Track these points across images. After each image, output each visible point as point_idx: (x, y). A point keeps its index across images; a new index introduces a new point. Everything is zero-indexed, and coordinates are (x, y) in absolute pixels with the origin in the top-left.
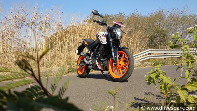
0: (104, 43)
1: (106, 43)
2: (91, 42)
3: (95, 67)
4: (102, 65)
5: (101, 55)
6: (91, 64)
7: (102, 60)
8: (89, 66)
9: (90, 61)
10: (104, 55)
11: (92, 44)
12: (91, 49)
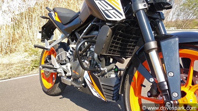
0: (114, 19)
3: (82, 86)
4: (102, 85)
5: (101, 58)
6: (70, 74)
7: (104, 70)
8: (65, 78)
9: (67, 67)
10: (110, 55)
11: (71, 20)
12: (68, 35)
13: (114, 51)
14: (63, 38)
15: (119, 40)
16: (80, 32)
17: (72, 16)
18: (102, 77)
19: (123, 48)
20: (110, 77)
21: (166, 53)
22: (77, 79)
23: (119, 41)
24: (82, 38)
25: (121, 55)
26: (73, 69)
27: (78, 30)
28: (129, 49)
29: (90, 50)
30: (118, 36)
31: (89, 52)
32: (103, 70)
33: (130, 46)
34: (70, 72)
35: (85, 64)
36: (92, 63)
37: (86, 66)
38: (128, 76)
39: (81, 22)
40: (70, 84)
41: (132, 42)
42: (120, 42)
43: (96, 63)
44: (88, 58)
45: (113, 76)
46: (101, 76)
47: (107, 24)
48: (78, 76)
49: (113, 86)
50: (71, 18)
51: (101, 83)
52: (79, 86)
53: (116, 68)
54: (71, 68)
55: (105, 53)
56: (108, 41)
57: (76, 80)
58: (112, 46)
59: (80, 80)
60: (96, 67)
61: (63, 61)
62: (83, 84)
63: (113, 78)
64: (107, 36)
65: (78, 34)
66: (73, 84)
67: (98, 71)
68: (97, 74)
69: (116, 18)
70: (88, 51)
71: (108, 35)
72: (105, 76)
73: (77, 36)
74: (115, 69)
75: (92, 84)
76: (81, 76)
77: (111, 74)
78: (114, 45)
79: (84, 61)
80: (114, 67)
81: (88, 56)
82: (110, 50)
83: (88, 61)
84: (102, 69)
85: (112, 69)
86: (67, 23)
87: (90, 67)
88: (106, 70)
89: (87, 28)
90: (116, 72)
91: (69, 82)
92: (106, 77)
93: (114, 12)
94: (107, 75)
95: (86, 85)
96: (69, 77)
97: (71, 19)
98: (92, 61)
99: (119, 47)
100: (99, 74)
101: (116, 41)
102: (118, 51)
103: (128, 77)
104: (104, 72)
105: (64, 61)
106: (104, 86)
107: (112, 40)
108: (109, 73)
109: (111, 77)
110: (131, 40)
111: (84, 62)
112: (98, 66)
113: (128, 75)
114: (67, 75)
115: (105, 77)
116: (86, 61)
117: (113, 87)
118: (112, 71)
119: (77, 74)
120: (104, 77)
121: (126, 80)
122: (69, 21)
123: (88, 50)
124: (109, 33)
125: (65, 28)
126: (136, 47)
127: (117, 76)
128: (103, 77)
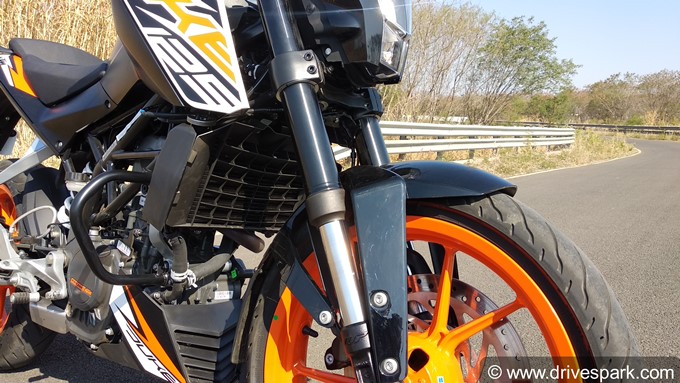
0: (210, 106)
1: (243, 103)
2: (61, 73)
3: (105, 339)
4: (176, 331)
5: (171, 238)
6: (63, 292)
7: (183, 281)
8: (43, 308)
9: (50, 265)
10: (207, 226)
11: (73, 91)
12: (61, 144)
13: (220, 212)
14: (42, 154)
15: (236, 174)
16: (107, 138)
17: (76, 75)
18: (179, 302)
19: (254, 201)
20: (209, 301)
21: (368, 231)
22: (87, 313)
23: (239, 178)
24: (110, 158)
25: (246, 225)
26: (72, 272)
27: (101, 130)
28: (276, 204)
29: (136, 206)
30: (233, 163)
31: (133, 213)
32: (180, 279)
33: (279, 193)
34: (61, 286)
35: (118, 257)
36: (143, 254)
37: (122, 264)
38: (262, 302)
39: (107, 102)
40: (62, 330)
41: (284, 181)
42: (242, 182)
43: (158, 253)
44: (128, 234)
45: (223, 295)
46: (175, 302)
47: (189, 119)
48: (88, 302)
49: (218, 332)
50: (71, 85)
51: (172, 327)
52: (93, 337)
53: (232, 269)
54: (65, 270)
55: (183, 220)
56: (196, 180)
57: (81, 314)
58: (209, 197)
59: (98, 314)
60: (155, 267)
61: (39, 242)
62: (109, 331)
63: (222, 304)
64: (189, 164)
65: (98, 145)
66: (75, 329)
67: (161, 281)
68: (157, 295)
69: (218, 103)
70: (130, 210)
71: (191, 160)
72: (192, 298)
73: (94, 149)
74: (228, 273)
75: (140, 330)
76: (99, 301)
77: (215, 289)
78: (221, 191)
79: (114, 246)
80: (228, 265)
81: (130, 225)
82: (205, 210)
83: (128, 245)
84: (176, 276)
85: (220, 272)
86: (56, 99)
87: (134, 268)
88: (190, 280)
89: (128, 126)
90: (235, 283)
91: (59, 321)
92: (197, 302)
93: (211, 84)
94: (198, 295)
95: (118, 335)
96: (60, 303)
97: (72, 88)
98: (142, 244)
99: (239, 200)
100: (167, 293)
101: (226, 178)
102: (235, 213)
103: (261, 304)
104: (187, 285)
105: (44, 241)
106: (185, 336)
107: (210, 174)
108: (206, 286)
109: (213, 302)
110: (281, 174)
111: (114, 250)
112: (162, 263)
113: (261, 297)
114: (50, 294)
115: (192, 303)
116: (122, 247)
117: (216, 337)
118: (221, 280)
119: (85, 294)
120: (189, 303)
121: (255, 314)
122: (65, 95)
123: (130, 204)
124: (194, 154)
125: (50, 117)
126: (299, 198)
127: (236, 296)
128: (185, 303)
